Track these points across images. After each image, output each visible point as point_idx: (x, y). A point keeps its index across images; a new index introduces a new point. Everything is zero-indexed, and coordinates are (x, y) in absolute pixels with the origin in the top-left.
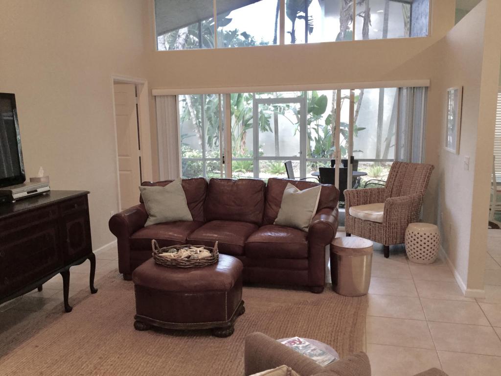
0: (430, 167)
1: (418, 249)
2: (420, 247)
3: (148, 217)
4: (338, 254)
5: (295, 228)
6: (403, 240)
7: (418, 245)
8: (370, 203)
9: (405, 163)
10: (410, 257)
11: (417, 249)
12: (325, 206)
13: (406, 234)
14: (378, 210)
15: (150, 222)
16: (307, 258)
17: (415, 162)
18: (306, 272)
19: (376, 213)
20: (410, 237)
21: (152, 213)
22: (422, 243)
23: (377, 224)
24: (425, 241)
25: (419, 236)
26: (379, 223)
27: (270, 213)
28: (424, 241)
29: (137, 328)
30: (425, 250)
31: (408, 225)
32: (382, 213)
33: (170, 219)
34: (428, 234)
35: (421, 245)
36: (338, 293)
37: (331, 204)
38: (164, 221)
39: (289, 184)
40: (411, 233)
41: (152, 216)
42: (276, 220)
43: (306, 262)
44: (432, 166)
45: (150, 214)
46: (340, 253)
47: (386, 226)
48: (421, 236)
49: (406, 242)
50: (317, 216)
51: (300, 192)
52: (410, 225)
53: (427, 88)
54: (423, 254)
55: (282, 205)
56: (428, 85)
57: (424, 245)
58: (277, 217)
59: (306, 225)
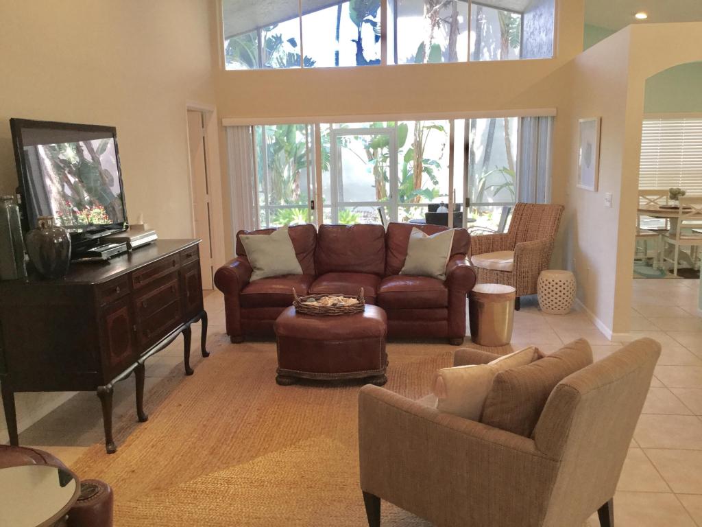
0: (561, 207)
1: (553, 298)
2: (555, 296)
3: (253, 271)
4: (480, 301)
5: (428, 276)
6: (535, 291)
7: (553, 293)
8: (493, 251)
9: (530, 204)
10: (543, 309)
11: (551, 298)
12: (457, 252)
13: (538, 283)
14: (505, 257)
15: (256, 276)
16: (446, 307)
17: (541, 203)
18: (445, 322)
19: (505, 261)
20: (543, 285)
21: (258, 266)
22: (558, 291)
23: (506, 273)
24: (561, 289)
25: (554, 283)
26: (508, 272)
27: (394, 262)
28: (559, 289)
29: (280, 383)
30: (561, 299)
31: (539, 274)
32: (511, 260)
33: (278, 273)
34: (563, 281)
35: (556, 294)
36: (480, 344)
37: (462, 251)
38: (272, 275)
39: (414, 229)
40: (544, 279)
41: (258, 269)
42: (403, 269)
43: (445, 312)
44: (563, 207)
45: (255, 267)
46: (482, 300)
47: (517, 275)
48: (557, 284)
49: (539, 291)
50: (451, 263)
51: (428, 236)
52: (543, 273)
53: (553, 118)
54: (559, 303)
55: (410, 252)
56: (554, 114)
57: (559, 294)
58: (403, 265)
59: (441, 273)
